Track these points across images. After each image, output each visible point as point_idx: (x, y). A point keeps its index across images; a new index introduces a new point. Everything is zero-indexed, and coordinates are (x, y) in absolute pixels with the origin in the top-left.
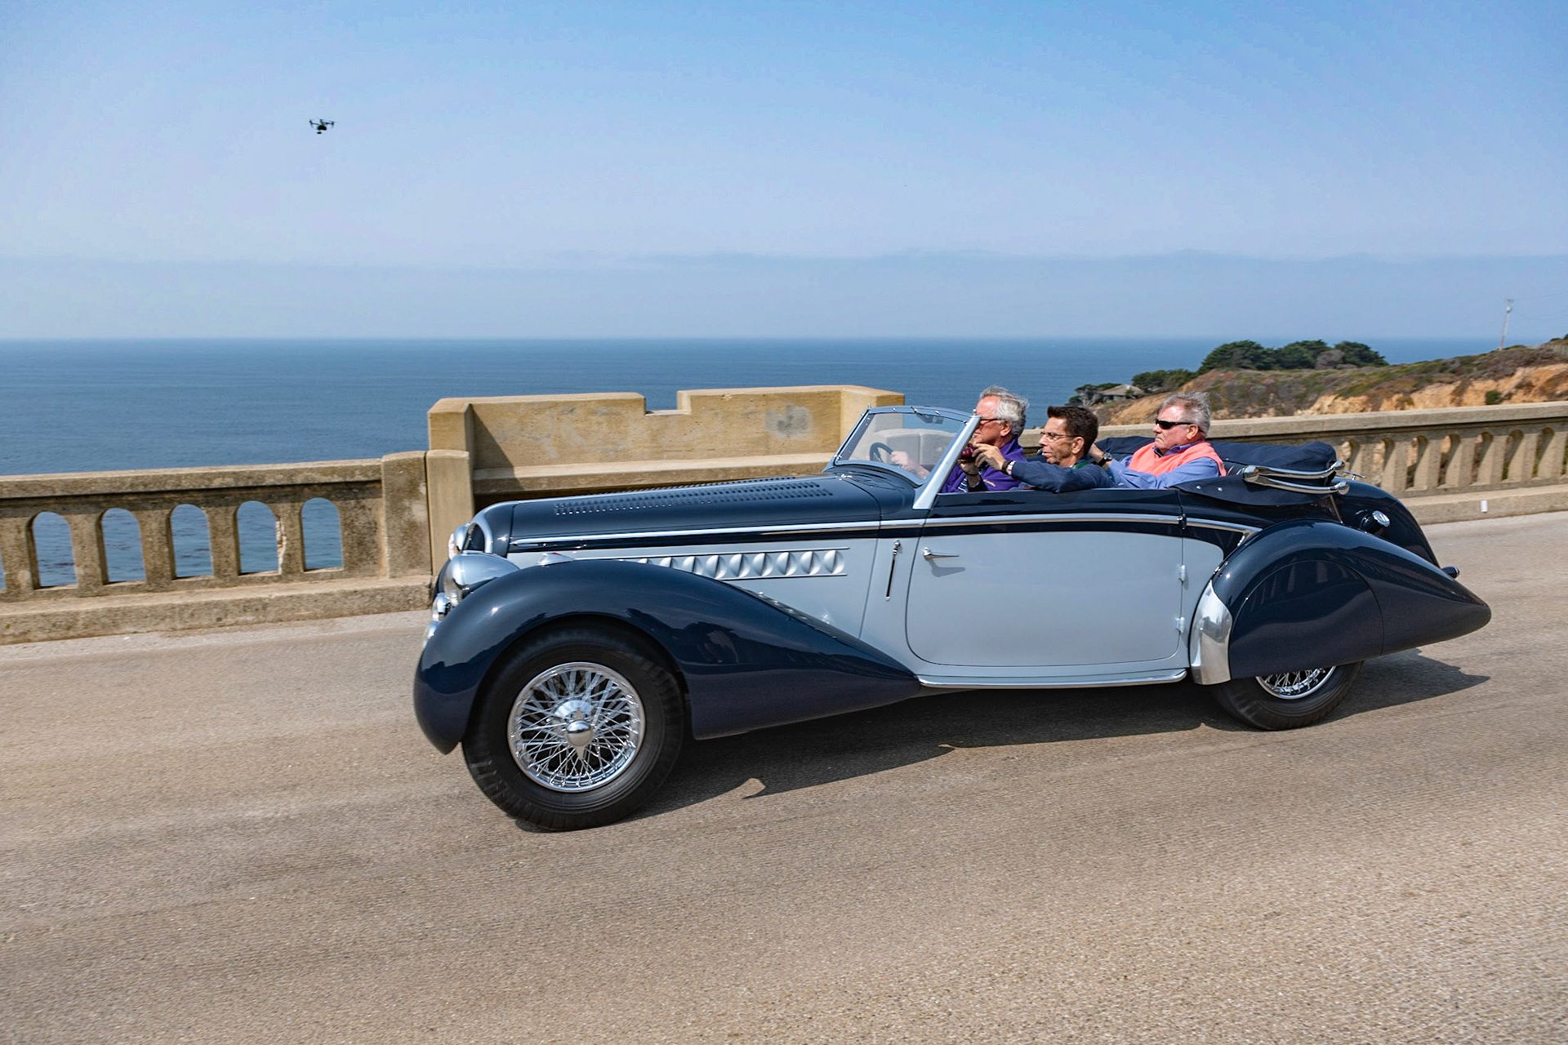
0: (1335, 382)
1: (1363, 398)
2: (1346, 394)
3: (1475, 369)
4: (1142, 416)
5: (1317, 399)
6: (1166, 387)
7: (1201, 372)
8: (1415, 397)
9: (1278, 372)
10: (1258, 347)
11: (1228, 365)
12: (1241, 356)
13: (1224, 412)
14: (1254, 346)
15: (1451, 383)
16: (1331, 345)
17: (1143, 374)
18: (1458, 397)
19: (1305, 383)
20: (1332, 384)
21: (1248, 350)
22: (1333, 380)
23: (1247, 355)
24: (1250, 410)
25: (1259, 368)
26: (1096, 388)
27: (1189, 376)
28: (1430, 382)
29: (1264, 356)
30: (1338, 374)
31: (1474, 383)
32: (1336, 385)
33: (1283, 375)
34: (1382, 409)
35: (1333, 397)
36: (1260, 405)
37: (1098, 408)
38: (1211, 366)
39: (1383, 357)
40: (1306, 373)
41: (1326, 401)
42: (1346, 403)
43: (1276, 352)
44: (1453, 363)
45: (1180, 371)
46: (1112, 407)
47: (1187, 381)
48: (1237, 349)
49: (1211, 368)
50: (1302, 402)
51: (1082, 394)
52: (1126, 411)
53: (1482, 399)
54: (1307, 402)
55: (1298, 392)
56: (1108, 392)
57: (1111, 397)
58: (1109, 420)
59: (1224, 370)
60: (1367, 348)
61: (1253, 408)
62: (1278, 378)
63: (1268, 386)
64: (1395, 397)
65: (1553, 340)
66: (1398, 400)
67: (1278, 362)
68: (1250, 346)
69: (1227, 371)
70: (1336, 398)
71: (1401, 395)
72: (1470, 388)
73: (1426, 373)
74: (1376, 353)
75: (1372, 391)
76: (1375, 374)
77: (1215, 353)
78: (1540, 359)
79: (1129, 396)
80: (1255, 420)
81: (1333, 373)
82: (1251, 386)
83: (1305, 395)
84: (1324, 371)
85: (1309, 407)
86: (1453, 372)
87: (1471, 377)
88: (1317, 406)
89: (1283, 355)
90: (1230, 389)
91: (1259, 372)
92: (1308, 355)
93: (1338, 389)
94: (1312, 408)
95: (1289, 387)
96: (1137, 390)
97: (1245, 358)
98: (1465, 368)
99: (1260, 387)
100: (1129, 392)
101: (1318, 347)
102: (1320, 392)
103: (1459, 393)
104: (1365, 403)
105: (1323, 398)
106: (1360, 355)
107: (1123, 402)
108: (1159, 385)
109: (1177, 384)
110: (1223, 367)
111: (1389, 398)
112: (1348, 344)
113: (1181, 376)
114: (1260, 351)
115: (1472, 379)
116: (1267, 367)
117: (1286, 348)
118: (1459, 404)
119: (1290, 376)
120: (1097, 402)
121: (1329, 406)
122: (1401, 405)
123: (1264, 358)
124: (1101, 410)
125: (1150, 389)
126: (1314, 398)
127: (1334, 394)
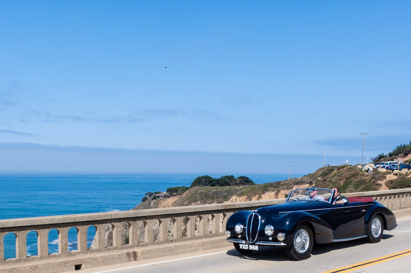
0: (237, 191)
1: (246, 197)
2: (240, 195)
3: (281, 186)
4: (170, 204)
5: (231, 197)
6: (179, 193)
7: (191, 187)
8: (262, 196)
9: (218, 187)
10: (211, 178)
11: (201, 184)
12: (205, 181)
13: (199, 202)
14: (209, 177)
15: (273, 191)
16: (236, 177)
17: (170, 188)
18: (276, 196)
19: (227, 191)
20: (236, 191)
21: (207, 179)
22: (236, 190)
23: (207, 180)
24: (208, 201)
25: (211, 186)
26: (153, 194)
27: (187, 189)
28: (267, 191)
29: (213, 181)
30: (238, 188)
31: (281, 191)
32: (237, 192)
33: (219, 188)
34: (252, 200)
35: (236, 196)
36: (211, 200)
37: (154, 201)
38: (194, 185)
39: (254, 182)
40: (227, 188)
41: (234, 198)
42: (240, 198)
43: (217, 179)
44: (274, 184)
45: (184, 187)
46: (159, 201)
47: (186, 191)
48: (203, 178)
49: (194, 186)
50: (226, 198)
51: (147, 196)
52: (164, 203)
53: (284, 196)
54: (228, 198)
55: (224, 195)
56: (157, 195)
57: (159, 197)
58: (158, 206)
59: (199, 187)
60: (248, 178)
61: (209, 200)
62: (217, 189)
63: (214, 193)
64: (257, 196)
65: (305, 176)
66: (257, 197)
67: (218, 183)
68: (208, 177)
69: (200, 186)
70: (237, 197)
71: (258, 195)
72: (280, 192)
73: (266, 188)
74: (251, 180)
75: (249, 194)
76: (250, 188)
77: (195, 180)
78: (300, 182)
79: (165, 197)
80: (210, 205)
81: (236, 187)
82: (208, 192)
83: (227, 196)
84: (233, 187)
85: (228, 200)
86: (274, 187)
87: (280, 189)
88: (231, 200)
89: (220, 181)
90: (201, 194)
91: (211, 187)
92: (228, 181)
93: (237, 193)
94: (229, 201)
95: (221, 193)
96: (168, 194)
97: (206, 182)
98: (278, 185)
99: (211, 193)
100: (165, 195)
101: (231, 178)
102: (232, 195)
103: (277, 194)
104: (247, 198)
105: (233, 197)
106: (245, 181)
107: (163, 199)
108: (176, 192)
109: (183, 192)
110: (199, 185)
111: (255, 196)
112: (242, 177)
113: (184, 189)
114: (212, 179)
115: (280, 190)
116: (214, 185)
117: (221, 178)
118: (277, 198)
119: (222, 189)
120: (153, 199)
121: (235, 200)
122: (258, 199)
123: (213, 182)
124: (155, 202)
125: (173, 194)
126: (230, 197)
127: (236, 195)
